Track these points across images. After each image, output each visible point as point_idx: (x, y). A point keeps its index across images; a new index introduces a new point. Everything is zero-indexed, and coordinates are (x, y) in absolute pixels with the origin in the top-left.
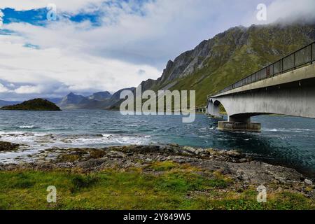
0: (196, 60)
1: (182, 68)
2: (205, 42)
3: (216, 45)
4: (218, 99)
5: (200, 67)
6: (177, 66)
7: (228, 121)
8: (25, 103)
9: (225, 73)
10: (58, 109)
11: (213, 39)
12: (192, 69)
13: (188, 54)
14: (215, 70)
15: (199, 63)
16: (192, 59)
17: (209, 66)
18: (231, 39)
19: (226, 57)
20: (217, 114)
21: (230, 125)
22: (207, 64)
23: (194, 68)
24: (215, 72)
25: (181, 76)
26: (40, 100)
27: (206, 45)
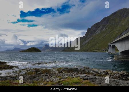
0: (101, 27)
1: (95, 31)
2: (106, 18)
3: (112, 19)
4: (114, 44)
5: (104, 30)
6: (92, 30)
7: (120, 55)
8: (28, 49)
9: (117, 32)
10: (40, 51)
11: (110, 16)
12: (100, 31)
13: (97, 24)
14: (112, 31)
15: (103, 28)
16: (100, 26)
17: (108, 29)
18: (119, 15)
19: (117, 24)
20: (114, 52)
21: (121, 57)
22: (107, 28)
23: (101, 30)
24: (112, 32)
25: (94, 34)
26: (33, 48)
27: (106, 19)
